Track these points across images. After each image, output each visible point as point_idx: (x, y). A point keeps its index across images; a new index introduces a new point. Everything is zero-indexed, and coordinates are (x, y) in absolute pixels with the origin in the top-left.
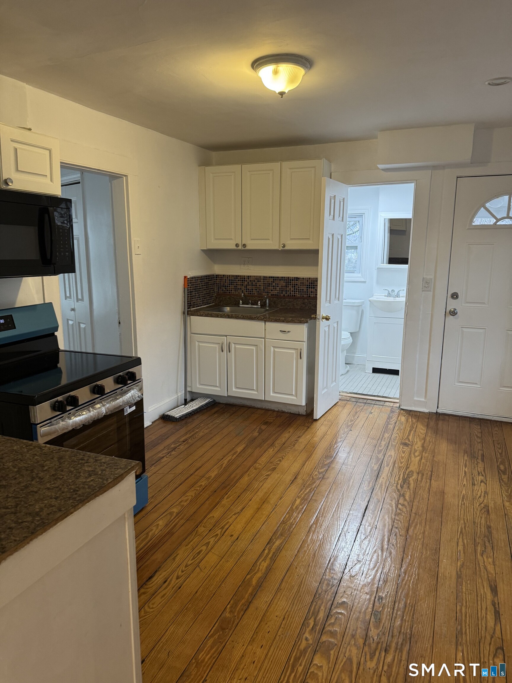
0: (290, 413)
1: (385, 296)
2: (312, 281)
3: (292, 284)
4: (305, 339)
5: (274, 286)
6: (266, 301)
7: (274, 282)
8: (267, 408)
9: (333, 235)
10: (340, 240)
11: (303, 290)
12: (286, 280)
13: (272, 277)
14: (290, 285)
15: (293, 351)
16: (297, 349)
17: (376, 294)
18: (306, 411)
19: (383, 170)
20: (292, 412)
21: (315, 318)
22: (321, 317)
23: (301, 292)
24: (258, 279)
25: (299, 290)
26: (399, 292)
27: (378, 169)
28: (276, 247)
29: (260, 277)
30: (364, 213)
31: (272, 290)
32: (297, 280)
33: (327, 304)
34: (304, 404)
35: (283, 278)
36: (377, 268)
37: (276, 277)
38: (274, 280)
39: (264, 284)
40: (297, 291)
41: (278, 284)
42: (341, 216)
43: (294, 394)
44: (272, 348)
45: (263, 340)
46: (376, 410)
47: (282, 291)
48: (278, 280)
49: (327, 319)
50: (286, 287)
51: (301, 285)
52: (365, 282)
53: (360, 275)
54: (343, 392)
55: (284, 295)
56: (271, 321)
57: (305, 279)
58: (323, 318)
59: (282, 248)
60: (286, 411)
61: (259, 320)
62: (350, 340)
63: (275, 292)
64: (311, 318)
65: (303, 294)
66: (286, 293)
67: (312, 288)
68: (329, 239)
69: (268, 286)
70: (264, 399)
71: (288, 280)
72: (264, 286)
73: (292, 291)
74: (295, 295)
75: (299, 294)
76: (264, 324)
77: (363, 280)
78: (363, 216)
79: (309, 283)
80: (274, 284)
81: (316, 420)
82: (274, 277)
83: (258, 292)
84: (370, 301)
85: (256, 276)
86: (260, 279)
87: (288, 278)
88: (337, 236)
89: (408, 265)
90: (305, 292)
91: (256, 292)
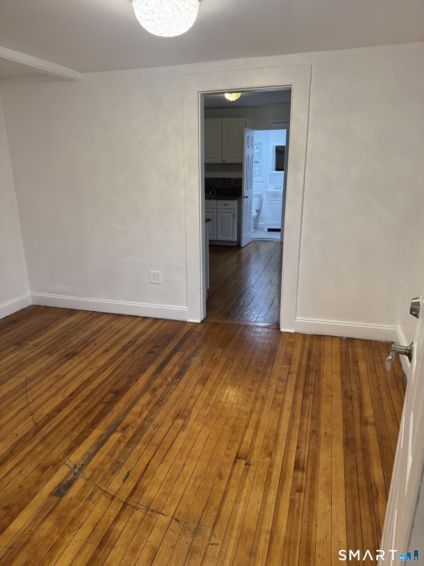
0: (229, 246)
1: (274, 189)
2: (237, 180)
3: (227, 182)
4: (237, 208)
5: (218, 183)
6: (214, 191)
7: (218, 181)
8: (217, 245)
9: (248, 155)
10: (252, 158)
11: (233, 184)
12: (224, 179)
13: (216, 178)
14: (226, 182)
15: (230, 214)
16: (233, 213)
17: (269, 188)
18: (237, 244)
19: (271, 122)
20: (230, 246)
21: (241, 197)
22: (244, 197)
23: (232, 186)
24: (209, 179)
25: (231, 184)
26: (281, 186)
27: (269, 122)
28: (220, 162)
29: (210, 178)
30: (262, 142)
31: (217, 185)
32: (230, 180)
33: (246, 191)
34: (236, 240)
35: (222, 179)
36: (270, 174)
37: (219, 178)
38: (218, 179)
39: (212, 182)
40: (230, 185)
41: (220, 182)
42: (252, 146)
43: (231, 235)
44: (220, 213)
45: (216, 209)
46: (269, 244)
47: (222, 185)
48: (220, 180)
49: (247, 197)
50: (224, 183)
51: (232, 182)
52: (263, 182)
53: (260, 178)
54: (253, 238)
55: (223, 188)
56: (220, 200)
57: (234, 179)
58: (245, 197)
59: (223, 162)
60: (227, 245)
61: (213, 199)
62: (256, 214)
63: (218, 186)
64: (239, 197)
65: (233, 187)
66: (224, 187)
67: (237, 183)
68: (247, 157)
69: (214, 183)
70: (216, 240)
71: (225, 180)
72: (212, 183)
73: (227, 185)
74: (229, 188)
75: (231, 187)
76: (216, 201)
77: (262, 180)
78: (262, 144)
79: (236, 181)
80: (218, 182)
81: (242, 248)
82: (218, 178)
83: (209, 186)
84: (266, 192)
85: (208, 178)
86: (210, 179)
87: (225, 178)
88: (250, 156)
89: (284, 172)
90: (234, 186)
91: (208, 186)
